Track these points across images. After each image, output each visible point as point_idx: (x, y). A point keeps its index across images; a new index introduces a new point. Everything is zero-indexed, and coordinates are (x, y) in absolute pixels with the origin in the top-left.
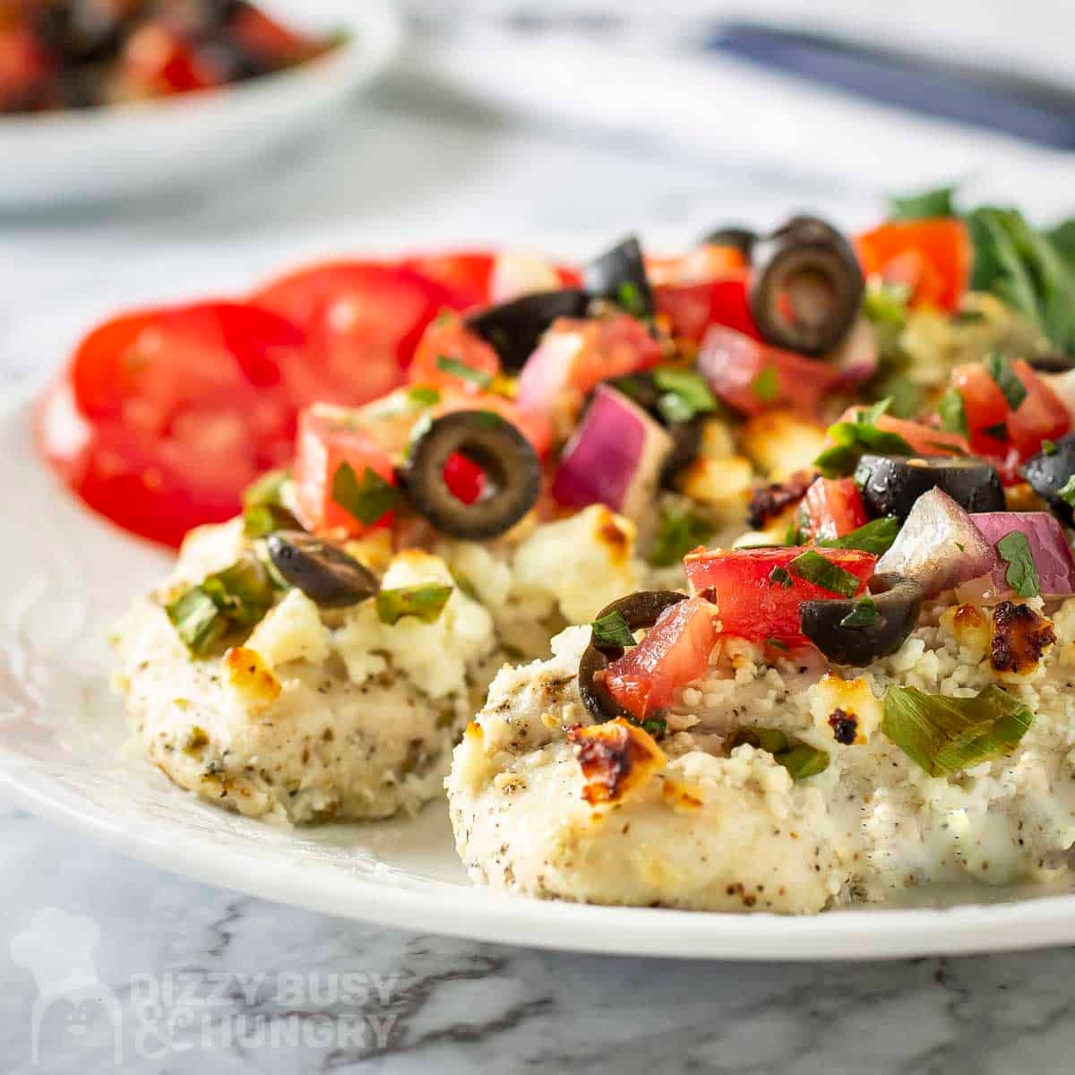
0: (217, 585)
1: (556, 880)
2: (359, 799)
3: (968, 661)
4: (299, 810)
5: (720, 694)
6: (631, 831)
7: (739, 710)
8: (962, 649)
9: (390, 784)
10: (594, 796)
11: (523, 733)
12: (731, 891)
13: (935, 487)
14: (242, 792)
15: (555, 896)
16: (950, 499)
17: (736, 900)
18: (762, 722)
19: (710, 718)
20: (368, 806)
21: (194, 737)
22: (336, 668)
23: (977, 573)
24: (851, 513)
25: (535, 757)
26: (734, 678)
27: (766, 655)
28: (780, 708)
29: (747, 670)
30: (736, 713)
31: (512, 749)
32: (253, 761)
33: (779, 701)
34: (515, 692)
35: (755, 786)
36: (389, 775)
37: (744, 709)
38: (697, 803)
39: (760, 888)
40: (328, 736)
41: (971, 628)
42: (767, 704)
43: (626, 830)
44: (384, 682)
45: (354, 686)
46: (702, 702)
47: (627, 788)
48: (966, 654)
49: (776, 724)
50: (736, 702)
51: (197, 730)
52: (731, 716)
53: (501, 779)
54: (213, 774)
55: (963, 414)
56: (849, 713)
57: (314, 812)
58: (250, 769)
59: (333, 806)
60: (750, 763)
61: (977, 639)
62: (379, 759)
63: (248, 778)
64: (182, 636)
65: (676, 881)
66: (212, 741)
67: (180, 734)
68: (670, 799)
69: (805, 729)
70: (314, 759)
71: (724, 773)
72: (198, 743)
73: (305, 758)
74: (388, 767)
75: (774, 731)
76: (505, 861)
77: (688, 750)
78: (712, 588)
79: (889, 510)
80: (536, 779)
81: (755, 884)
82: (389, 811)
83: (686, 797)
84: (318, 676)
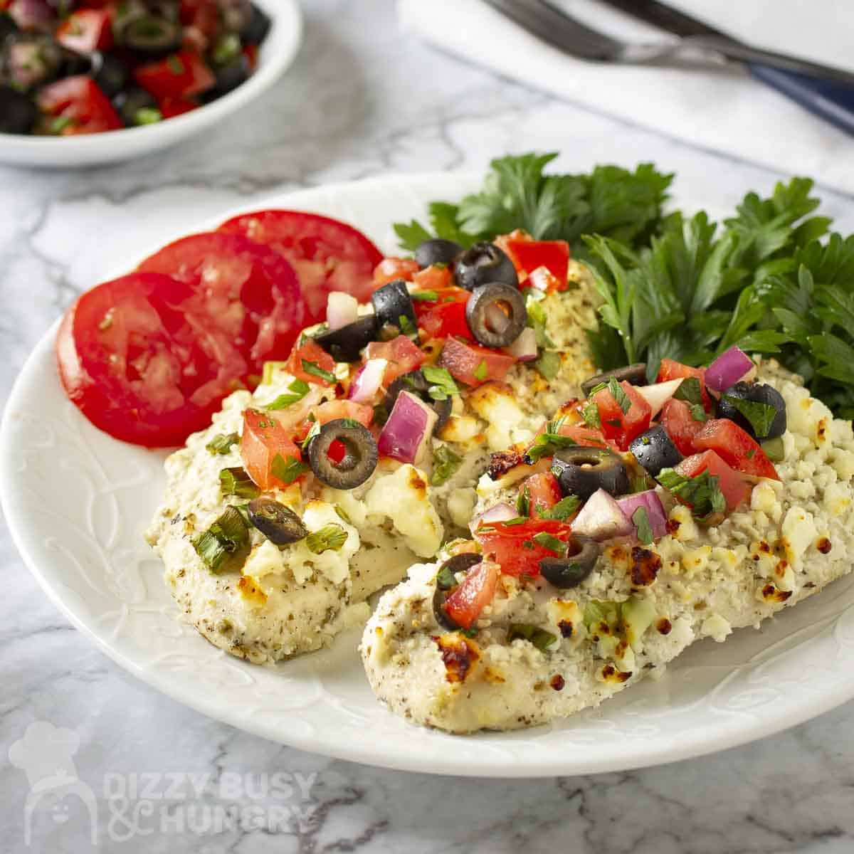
0: (218, 529)
1: (434, 721)
2: (305, 643)
3: (620, 577)
4: (278, 655)
5: (500, 607)
6: (471, 697)
7: (511, 615)
8: (616, 570)
9: (318, 632)
10: (452, 679)
11: (402, 629)
12: (520, 720)
13: (600, 489)
14: (253, 654)
15: (433, 727)
16: (607, 494)
17: (522, 723)
18: (523, 621)
19: (496, 620)
20: (309, 646)
21: (225, 625)
22: (289, 576)
23: (624, 534)
24: (553, 491)
25: (410, 643)
26: (507, 597)
27: (521, 581)
28: (531, 613)
29: (513, 593)
30: (510, 617)
31: (397, 637)
32: (258, 639)
33: (530, 609)
34: (396, 606)
35: (524, 660)
36: (318, 628)
37: (513, 614)
38: (503, 680)
39: (533, 716)
40: (291, 617)
41: (620, 561)
42: (525, 612)
43: (469, 697)
44: (313, 580)
45: (299, 586)
46: (493, 612)
47: (468, 674)
48: (618, 573)
49: (530, 621)
50: (510, 611)
51: (225, 621)
52: (507, 618)
53: (396, 658)
54: (238, 645)
55: (598, 414)
56: (568, 621)
57: (285, 655)
58: (257, 642)
59: (294, 652)
60: (522, 649)
61: (623, 565)
62: (313, 622)
63: (256, 647)
64: (206, 561)
65: (495, 719)
66: (235, 628)
67: (217, 622)
68: (489, 679)
69: (543, 623)
70: (285, 631)
71: (510, 656)
72: (227, 629)
73: (281, 631)
74: (318, 623)
75: (529, 625)
76: (405, 706)
77: (490, 643)
78: (494, 553)
79: (574, 492)
80: (413, 657)
81: (530, 714)
82: (319, 646)
83: (497, 678)
84: (281, 582)
